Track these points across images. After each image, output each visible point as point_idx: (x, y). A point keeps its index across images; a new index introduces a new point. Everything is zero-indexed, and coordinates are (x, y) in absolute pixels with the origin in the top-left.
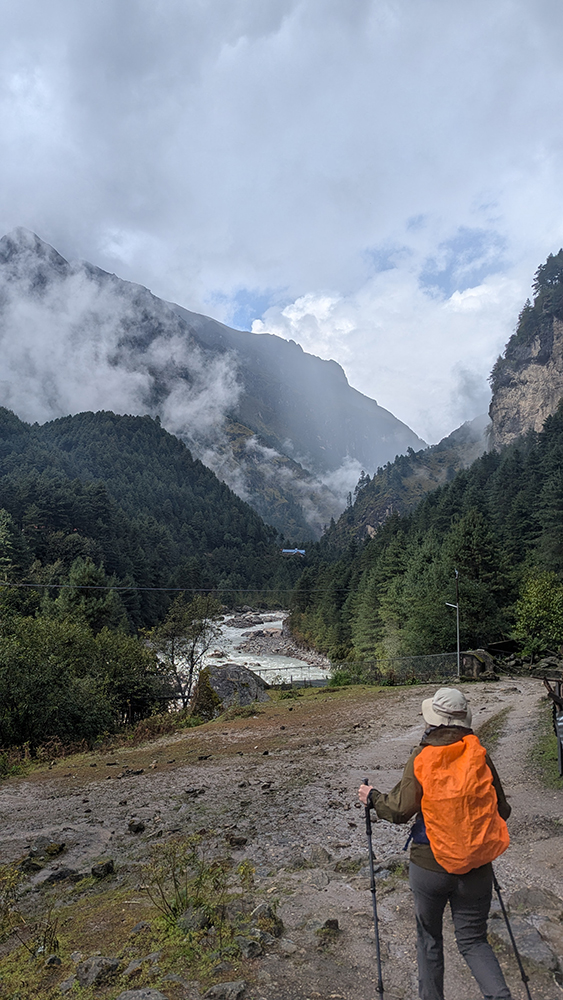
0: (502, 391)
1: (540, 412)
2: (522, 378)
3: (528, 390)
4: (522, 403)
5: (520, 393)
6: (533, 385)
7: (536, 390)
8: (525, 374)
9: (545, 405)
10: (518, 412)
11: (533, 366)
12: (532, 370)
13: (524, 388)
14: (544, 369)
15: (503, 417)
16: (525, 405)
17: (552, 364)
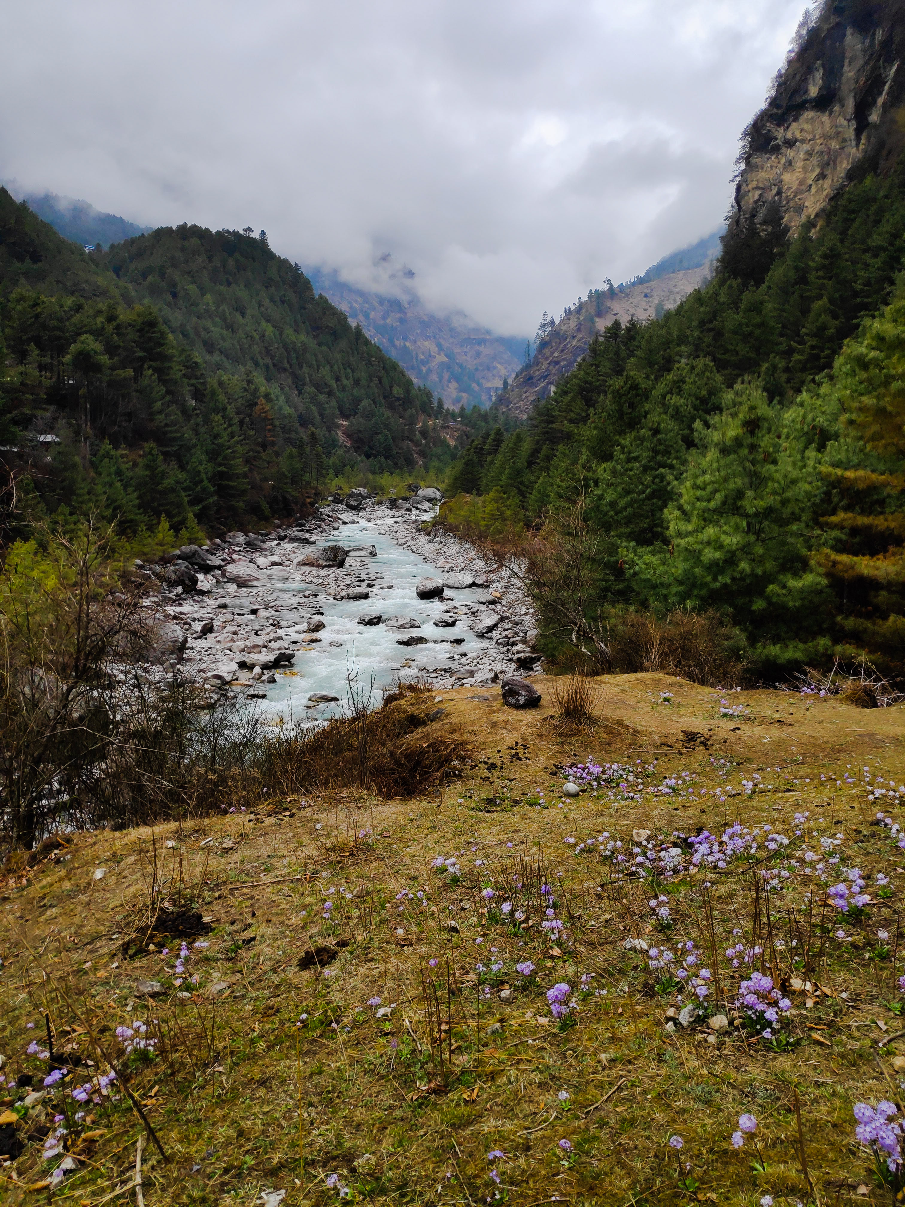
0: (756, 160)
1: (813, 190)
2: (789, 136)
3: (797, 154)
4: (787, 177)
5: (783, 160)
6: (806, 147)
7: (809, 154)
8: (794, 130)
9: (822, 176)
10: (779, 193)
11: (809, 114)
12: (807, 121)
13: (790, 153)
14: (825, 118)
15: (756, 202)
16: (790, 179)
17: (837, 108)
